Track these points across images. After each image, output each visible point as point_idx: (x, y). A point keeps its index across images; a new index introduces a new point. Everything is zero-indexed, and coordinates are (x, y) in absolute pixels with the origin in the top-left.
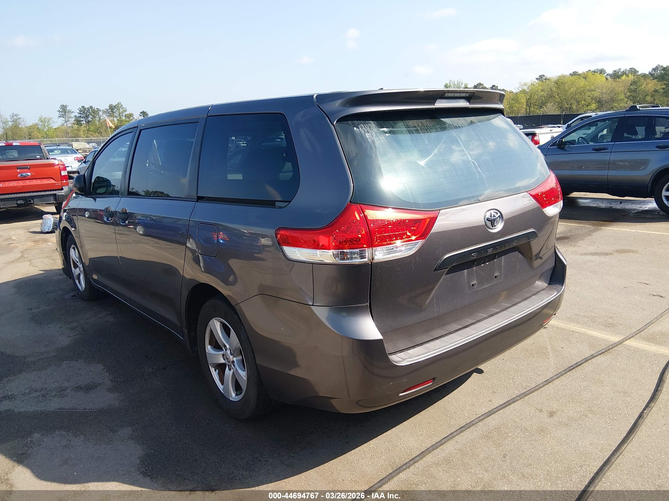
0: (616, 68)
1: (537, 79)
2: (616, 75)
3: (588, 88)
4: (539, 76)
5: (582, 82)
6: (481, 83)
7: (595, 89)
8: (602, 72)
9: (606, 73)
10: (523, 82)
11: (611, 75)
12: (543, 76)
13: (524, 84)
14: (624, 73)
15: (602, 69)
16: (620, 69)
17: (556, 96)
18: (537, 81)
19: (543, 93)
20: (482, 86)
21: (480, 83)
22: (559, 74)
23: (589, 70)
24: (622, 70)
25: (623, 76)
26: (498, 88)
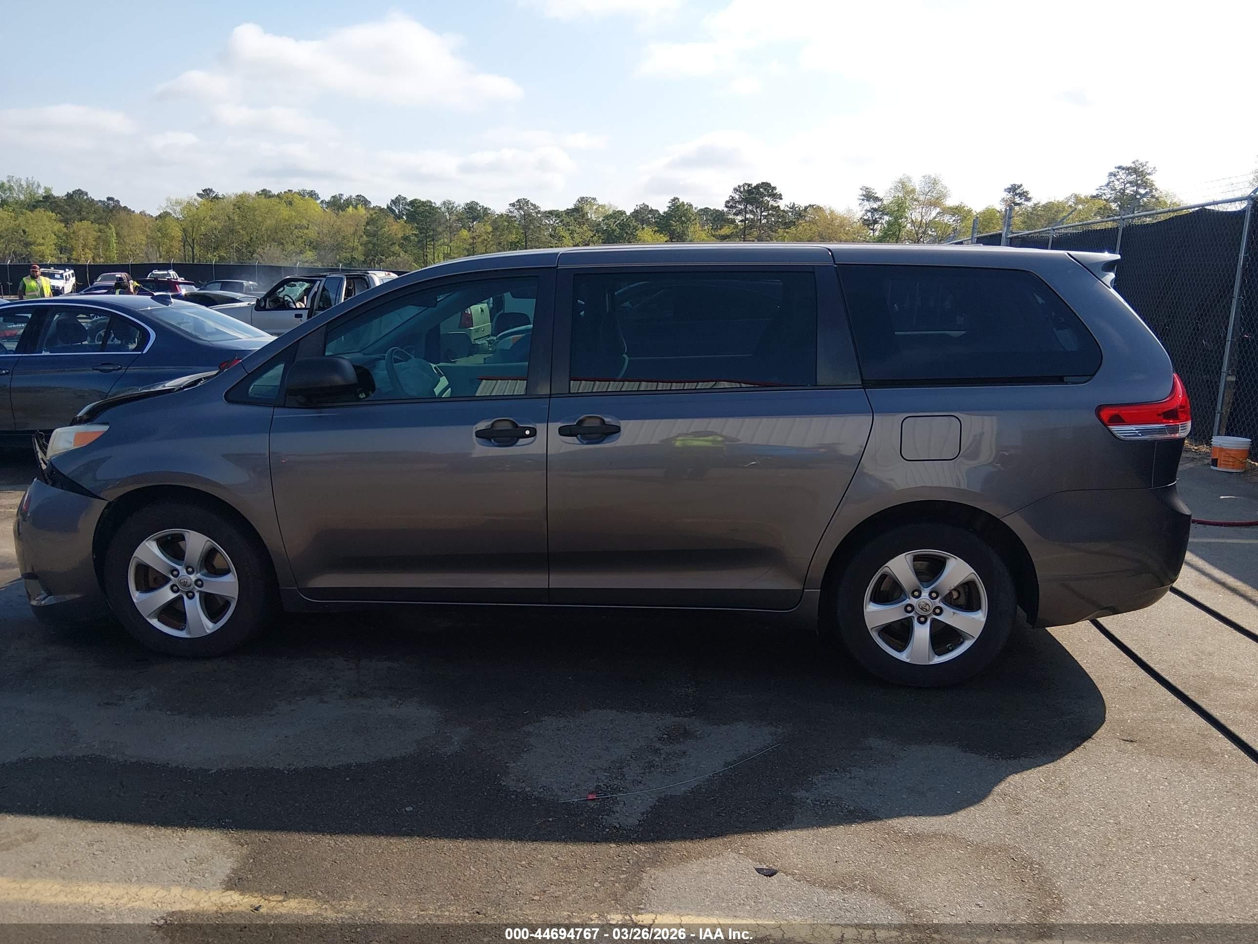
0: (336, 193)
1: (199, 195)
2: (337, 204)
3: (297, 222)
4: (203, 191)
5: (285, 212)
6: (83, 190)
7: (308, 225)
8: (313, 195)
9: (319, 198)
10: (173, 198)
11: (328, 203)
12: (211, 190)
13: (176, 203)
14: (348, 202)
15: (312, 191)
16: (342, 195)
17: (241, 231)
18: (199, 199)
19: (216, 223)
20: (85, 197)
21: (79, 190)
22: (240, 192)
23: (289, 191)
24: (345, 197)
25: (348, 207)
26: (120, 203)
